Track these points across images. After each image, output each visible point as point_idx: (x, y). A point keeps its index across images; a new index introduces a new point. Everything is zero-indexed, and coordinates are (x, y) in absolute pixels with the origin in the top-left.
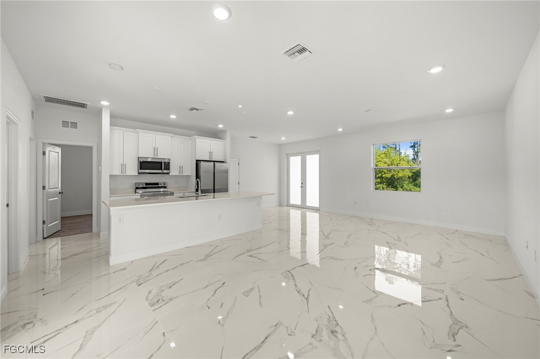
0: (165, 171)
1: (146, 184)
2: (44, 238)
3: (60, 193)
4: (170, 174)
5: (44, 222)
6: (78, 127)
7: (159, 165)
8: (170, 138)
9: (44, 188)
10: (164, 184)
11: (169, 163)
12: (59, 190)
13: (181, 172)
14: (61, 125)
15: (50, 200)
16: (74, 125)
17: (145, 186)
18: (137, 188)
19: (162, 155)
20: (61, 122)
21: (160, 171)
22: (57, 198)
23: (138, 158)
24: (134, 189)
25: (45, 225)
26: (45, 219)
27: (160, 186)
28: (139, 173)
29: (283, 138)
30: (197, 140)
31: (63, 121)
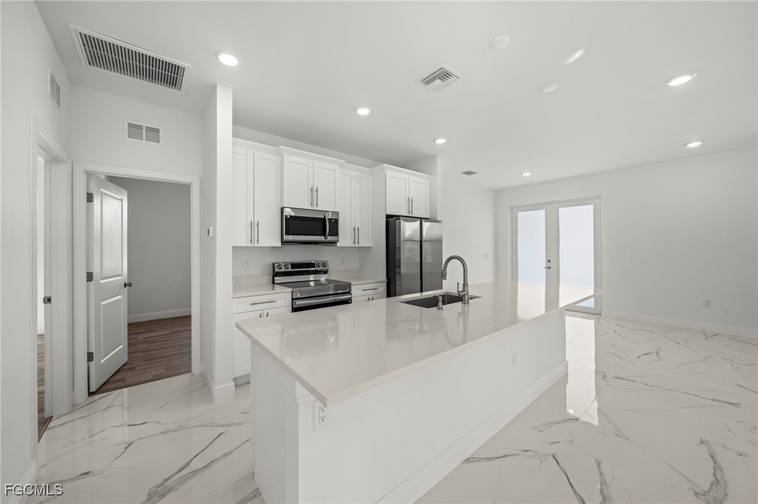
0: (330, 238)
1: (293, 266)
2: (91, 394)
3: (125, 286)
4: (339, 244)
5: (90, 357)
6: (161, 139)
7: (320, 224)
8: (338, 167)
9: (90, 277)
10: (324, 265)
11: (337, 221)
12: (124, 278)
13: (357, 241)
14: (126, 133)
15: (103, 303)
16: (153, 134)
17: (290, 269)
18: (276, 274)
19: (325, 205)
20: (126, 127)
21: (322, 238)
22: (120, 297)
23: (282, 210)
24: (271, 277)
25: (93, 364)
26: (93, 350)
27: (316, 268)
28: (283, 242)
29: (526, 174)
30: (389, 173)
31: (130, 125)
